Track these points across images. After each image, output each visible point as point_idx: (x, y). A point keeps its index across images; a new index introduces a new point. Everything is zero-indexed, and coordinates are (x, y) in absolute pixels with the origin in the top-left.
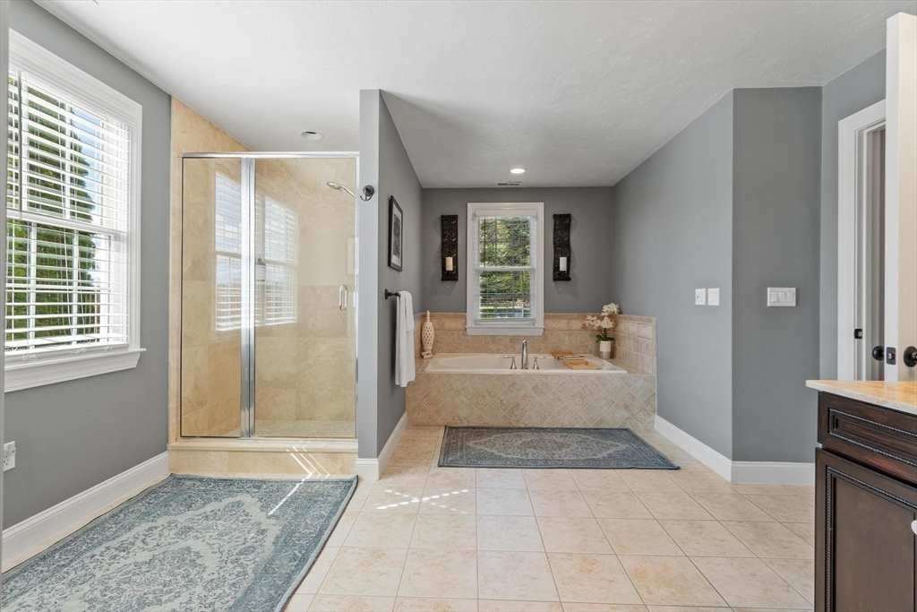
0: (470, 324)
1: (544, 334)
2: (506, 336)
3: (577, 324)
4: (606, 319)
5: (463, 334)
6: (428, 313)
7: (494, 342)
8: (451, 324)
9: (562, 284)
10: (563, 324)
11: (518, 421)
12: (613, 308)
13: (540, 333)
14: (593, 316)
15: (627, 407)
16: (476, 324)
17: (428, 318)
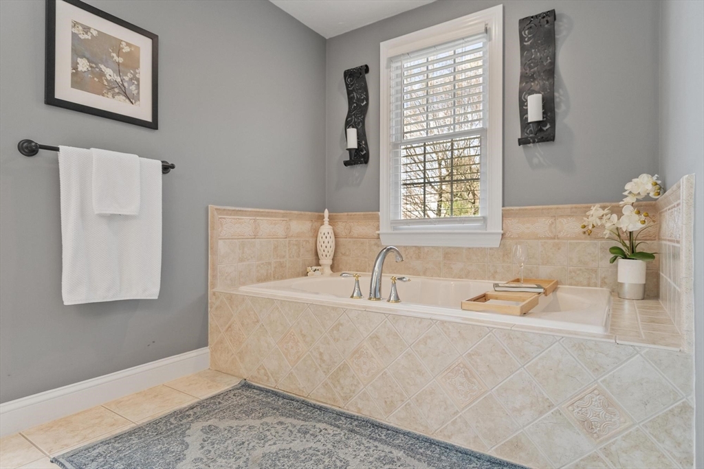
0: (384, 228)
1: (502, 245)
2: (437, 248)
3: (571, 226)
4: (628, 211)
5: (376, 244)
6: (326, 213)
7: (419, 257)
8: (361, 228)
9: (539, 151)
10: (541, 225)
11: (346, 399)
12: (643, 184)
13: (496, 242)
14: (603, 208)
15: (589, 427)
16: (395, 229)
17: (326, 219)
